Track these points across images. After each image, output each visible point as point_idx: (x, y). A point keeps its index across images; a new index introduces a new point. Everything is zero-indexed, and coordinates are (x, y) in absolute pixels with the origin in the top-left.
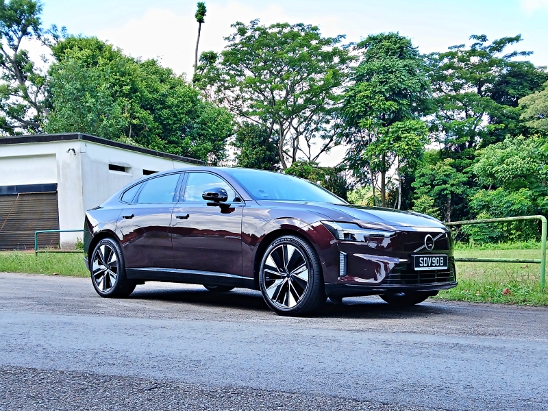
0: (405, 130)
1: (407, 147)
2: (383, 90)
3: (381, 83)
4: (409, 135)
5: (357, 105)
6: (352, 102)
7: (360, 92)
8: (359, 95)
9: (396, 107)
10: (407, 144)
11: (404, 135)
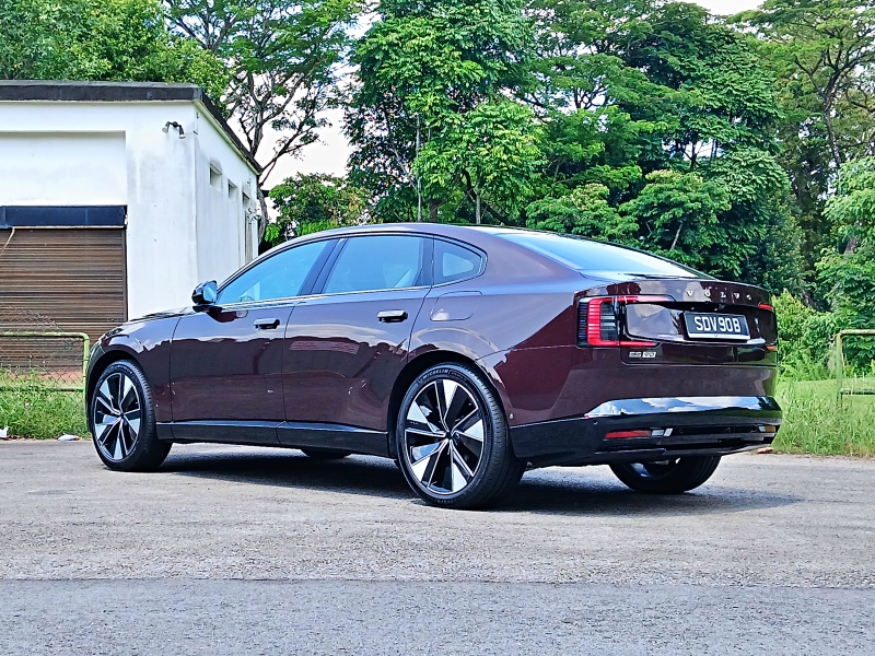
0: (501, 123)
1: (505, 157)
2: (458, 37)
3: (453, 21)
4: (506, 131)
5: (404, 64)
6: (394, 56)
7: (410, 37)
8: (409, 44)
9: (481, 72)
10: (507, 151)
11: (501, 132)
